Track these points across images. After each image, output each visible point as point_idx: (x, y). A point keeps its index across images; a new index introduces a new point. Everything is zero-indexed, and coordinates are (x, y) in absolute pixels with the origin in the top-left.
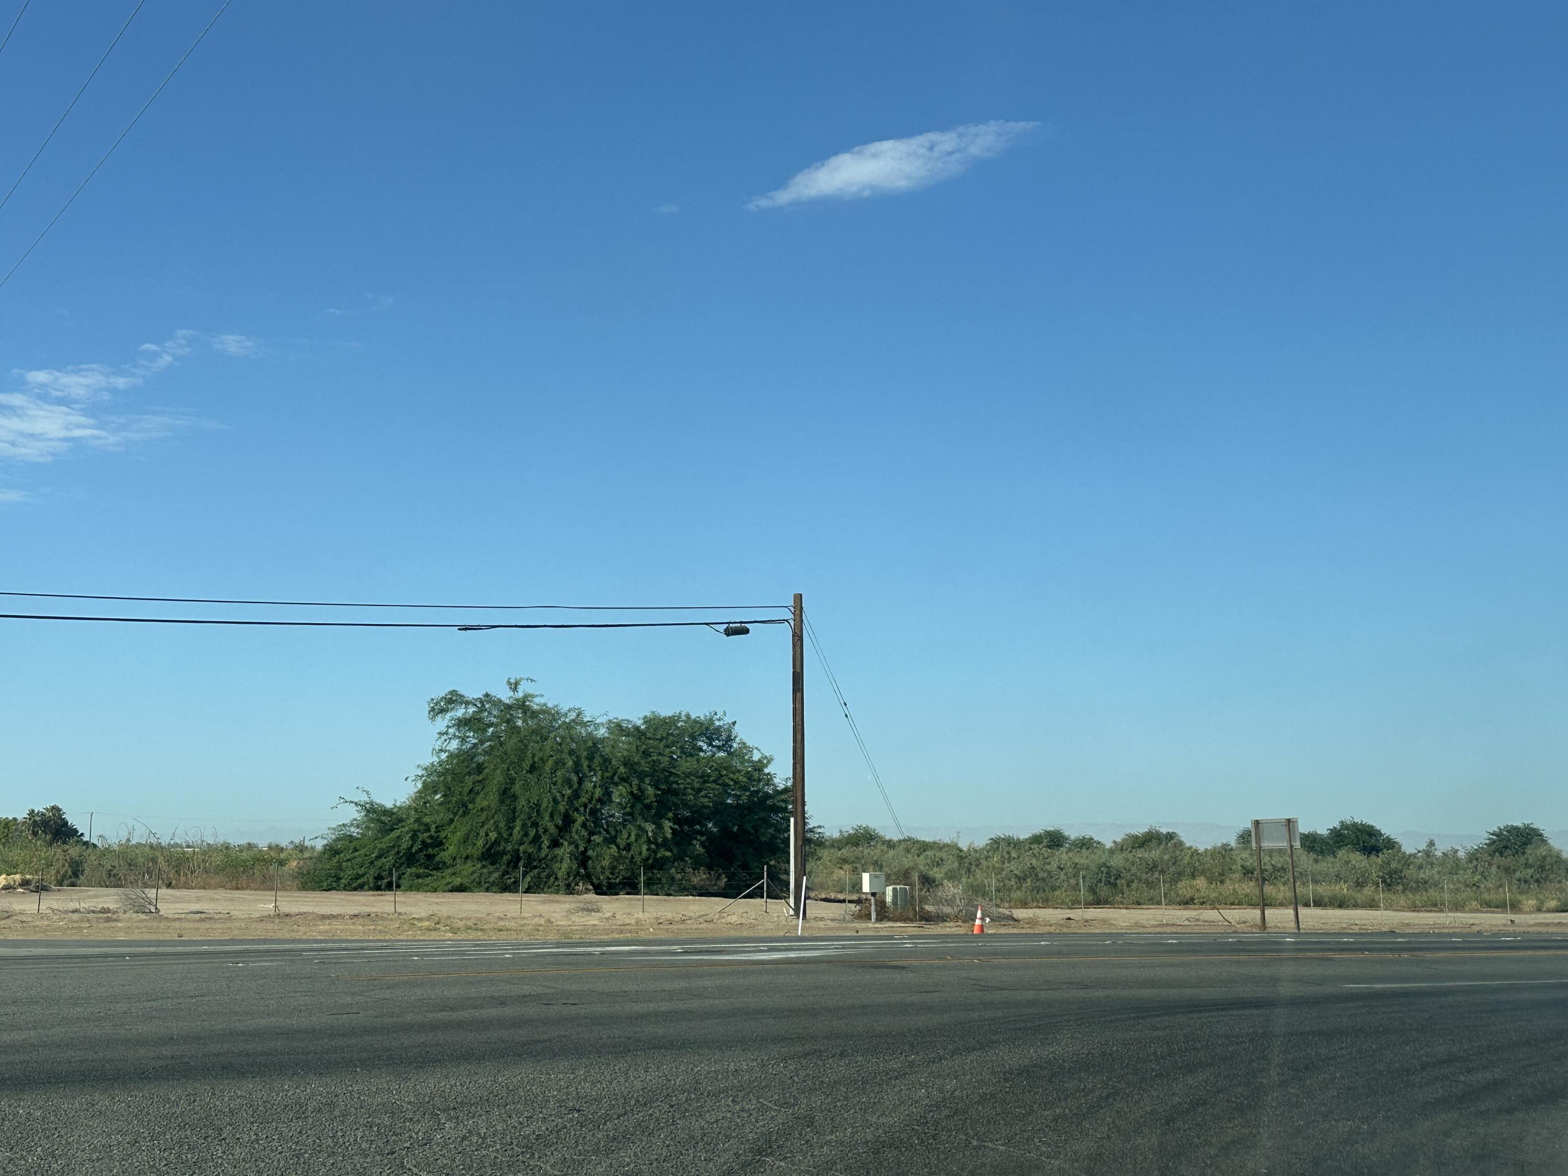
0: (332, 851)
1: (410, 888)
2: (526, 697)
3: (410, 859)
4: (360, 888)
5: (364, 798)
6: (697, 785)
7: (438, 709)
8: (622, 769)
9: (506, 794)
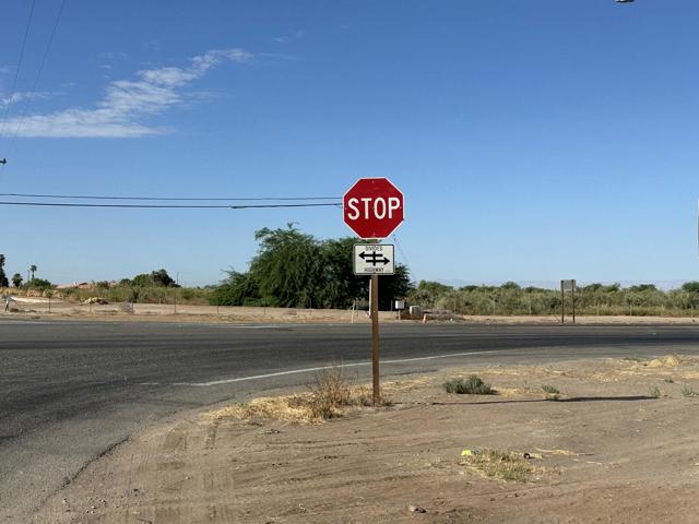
2: (294, 230)
4: (229, 305)
5: (231, 270)
7: (259, 235)
8: (327, 260)
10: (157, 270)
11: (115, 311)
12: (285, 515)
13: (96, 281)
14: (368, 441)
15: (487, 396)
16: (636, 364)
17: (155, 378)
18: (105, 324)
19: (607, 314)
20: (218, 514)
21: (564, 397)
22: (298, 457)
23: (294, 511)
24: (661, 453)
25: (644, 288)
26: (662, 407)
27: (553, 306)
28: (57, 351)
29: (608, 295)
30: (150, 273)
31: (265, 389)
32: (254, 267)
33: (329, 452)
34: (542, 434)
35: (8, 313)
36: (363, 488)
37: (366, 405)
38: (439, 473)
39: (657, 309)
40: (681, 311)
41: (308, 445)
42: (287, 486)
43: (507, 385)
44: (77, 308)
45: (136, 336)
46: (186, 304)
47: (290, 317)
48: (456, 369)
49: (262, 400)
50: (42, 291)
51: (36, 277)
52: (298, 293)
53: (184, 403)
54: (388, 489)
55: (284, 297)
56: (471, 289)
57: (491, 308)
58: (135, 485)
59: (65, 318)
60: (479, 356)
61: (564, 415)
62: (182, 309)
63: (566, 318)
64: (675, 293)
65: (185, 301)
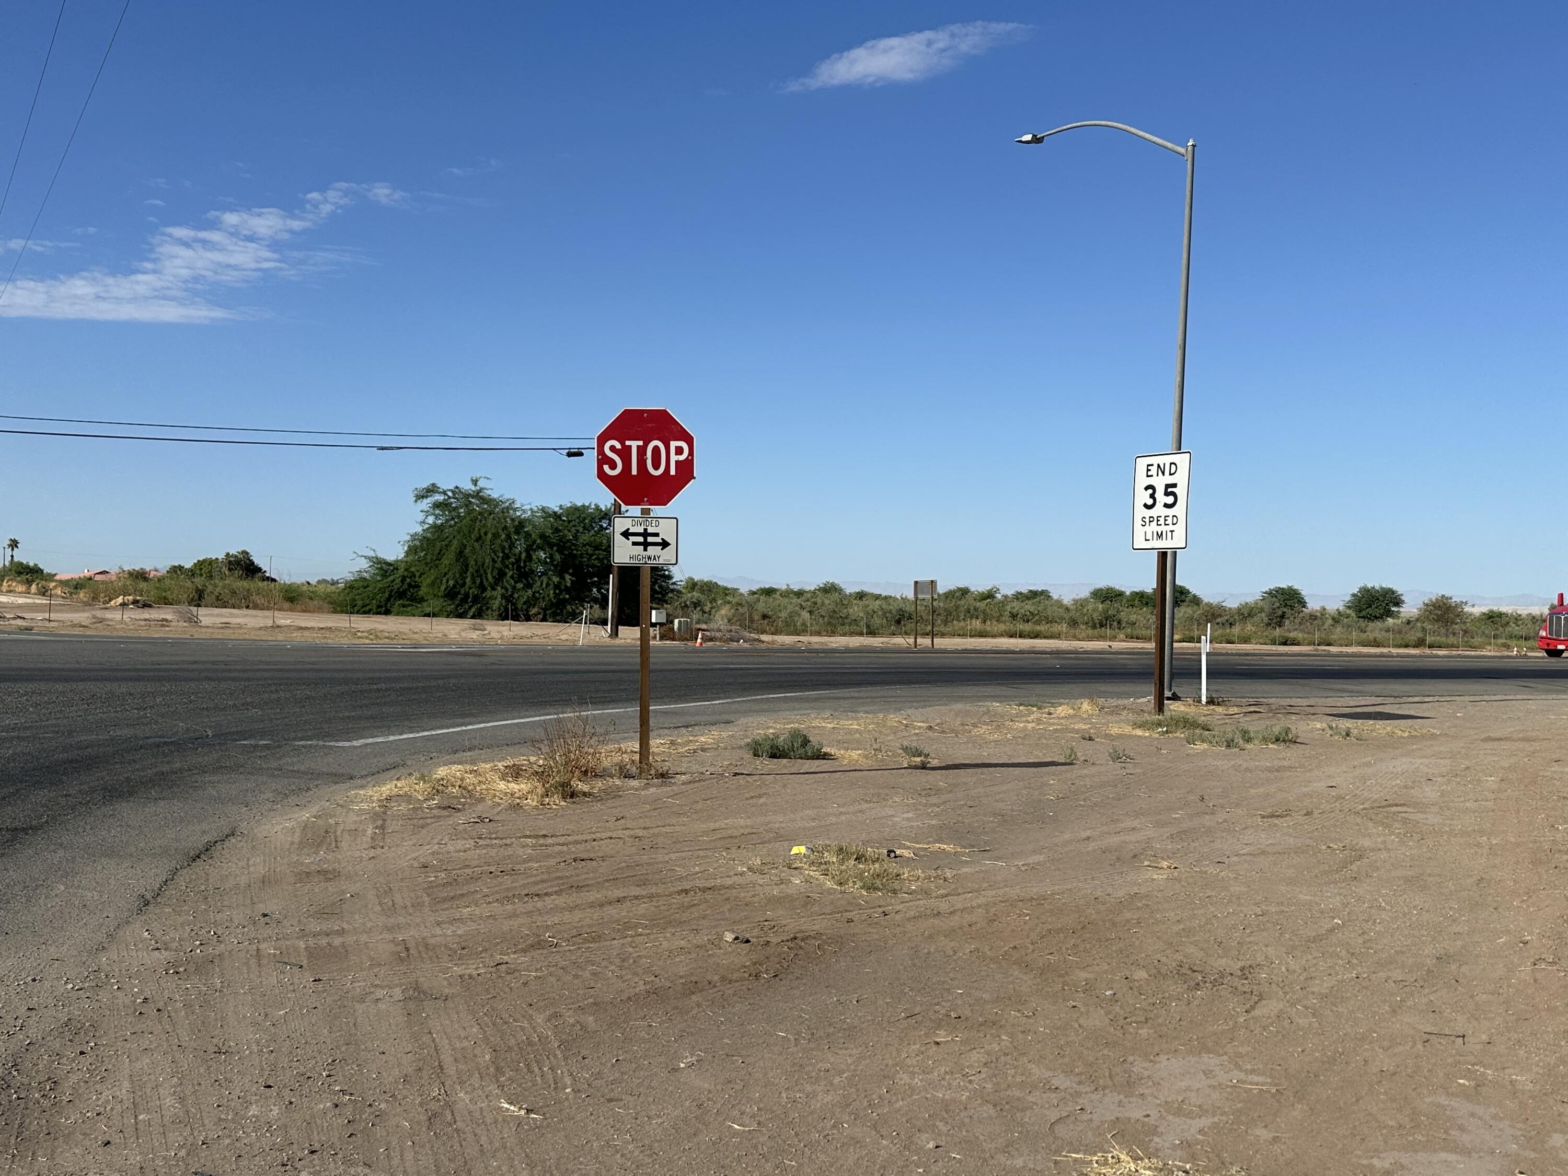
0: (350, 587)
1: (398, 614)
2: (481, 490)
3: (401, 595)
4: (368, 612)
5: (372, 554)
6: (590, 552)
7: (421, 496)
8: (539, 541)
9: (460, 554)
10: (233, 551)
11: (166, 620)
12: (524, 951)
13: (127, 568)
14: (640, 833)
15: (817, 762)
16: (1035, 714)
17: (262, 734)
18: (153, 642)
19: (982, 635)
20: (412, 951)
21: (935, 763)
22: (530, 859)
23: (539, 945)
24: (1092, 846)
25: (1034, 594)
26: (1081, 777)
27: (898, 622)
28: (81, 686)
29: (982, 605)
30: (221, 556)
31: (455, 752)
32: (412, 550)
33: (580, 851)
34: (908, 819)
36: (643, 908)
37: (629, 776)
38: (761, 881)
39: (1056, 628)
40: (1090, 631)
41: (541, 841)
42: (519, 907)
43: (846, 744)
44: (99, 614)
45: (214, 663)
46: (291, 610)
47: (475, 635)
48: (762, 719)
49: (456, 770)
50: (29, 583)
51: (16, 559)
52: (488, 593)
53: (320, 775)
54: (683, 908)
55: (464, 600)
56: (769, 592)
57: (804, 624)
58: (261, 908)
59: (77, 631)
60: (797, 699)
61: (939, 791)
62: (285, 619)
63: (919, 640)
64: (1081, 604)
65: (287, 605)
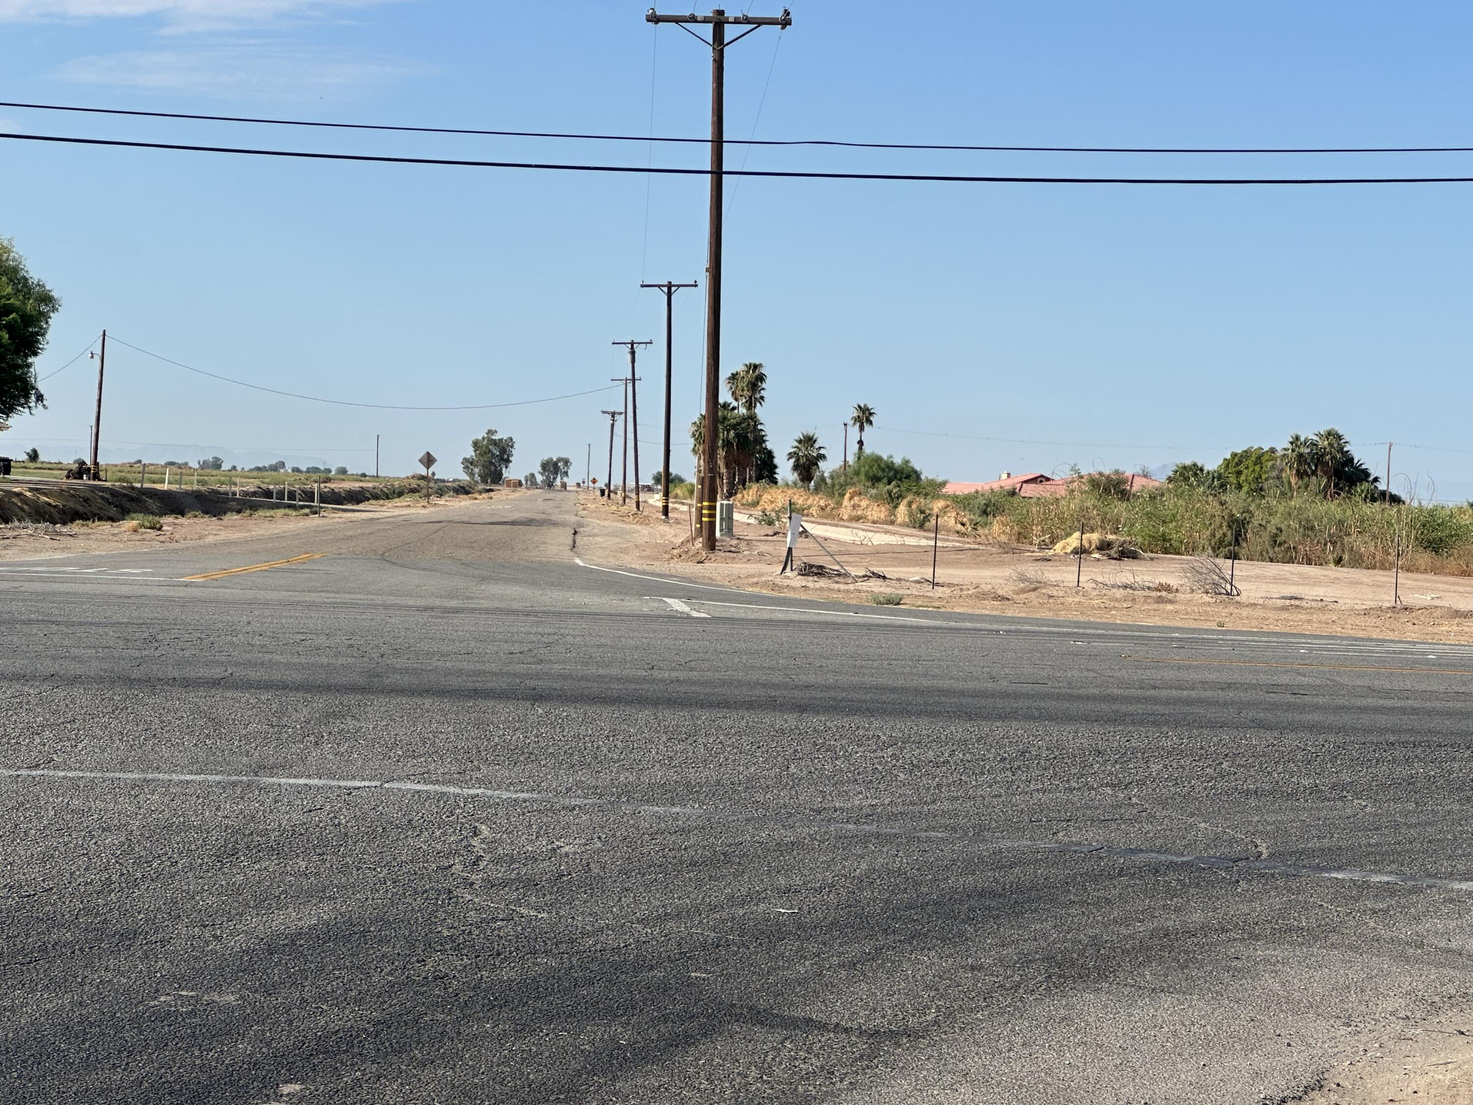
10: (1308, 434)
11: (1168, 588)
17: (1378, 859)
18: (1141, 636)
28: (999, 729)
35: (793, 579)
44: (1032, 571)
45: (1272, 688)
46: (1435, 570)
50: (893, 500)
51: (868, 450)
59: (989, 608)
62: (1422, 591)
65: (1425, 558)
